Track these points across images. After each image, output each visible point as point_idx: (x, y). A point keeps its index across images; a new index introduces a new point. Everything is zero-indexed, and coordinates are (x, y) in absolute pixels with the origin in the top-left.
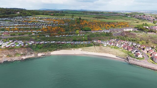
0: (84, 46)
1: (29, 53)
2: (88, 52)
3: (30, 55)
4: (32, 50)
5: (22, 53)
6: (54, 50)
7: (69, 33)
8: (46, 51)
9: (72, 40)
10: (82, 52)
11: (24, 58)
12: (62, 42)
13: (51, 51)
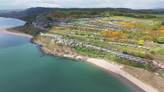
0: (131, 63)
1: (71, 53)
2: (128, 74)
3: (71, 55)
4: (75, 51)
5: (66, 51)
6: (94, 57)
7: (130, 41)
8: (85, 56)
9: (122, 51)
10: (120, 71)
11: (65, 56)
12: (107, 51)
13: (90, 56)
